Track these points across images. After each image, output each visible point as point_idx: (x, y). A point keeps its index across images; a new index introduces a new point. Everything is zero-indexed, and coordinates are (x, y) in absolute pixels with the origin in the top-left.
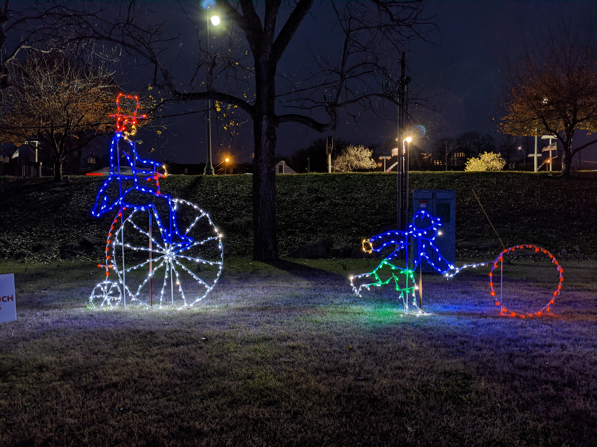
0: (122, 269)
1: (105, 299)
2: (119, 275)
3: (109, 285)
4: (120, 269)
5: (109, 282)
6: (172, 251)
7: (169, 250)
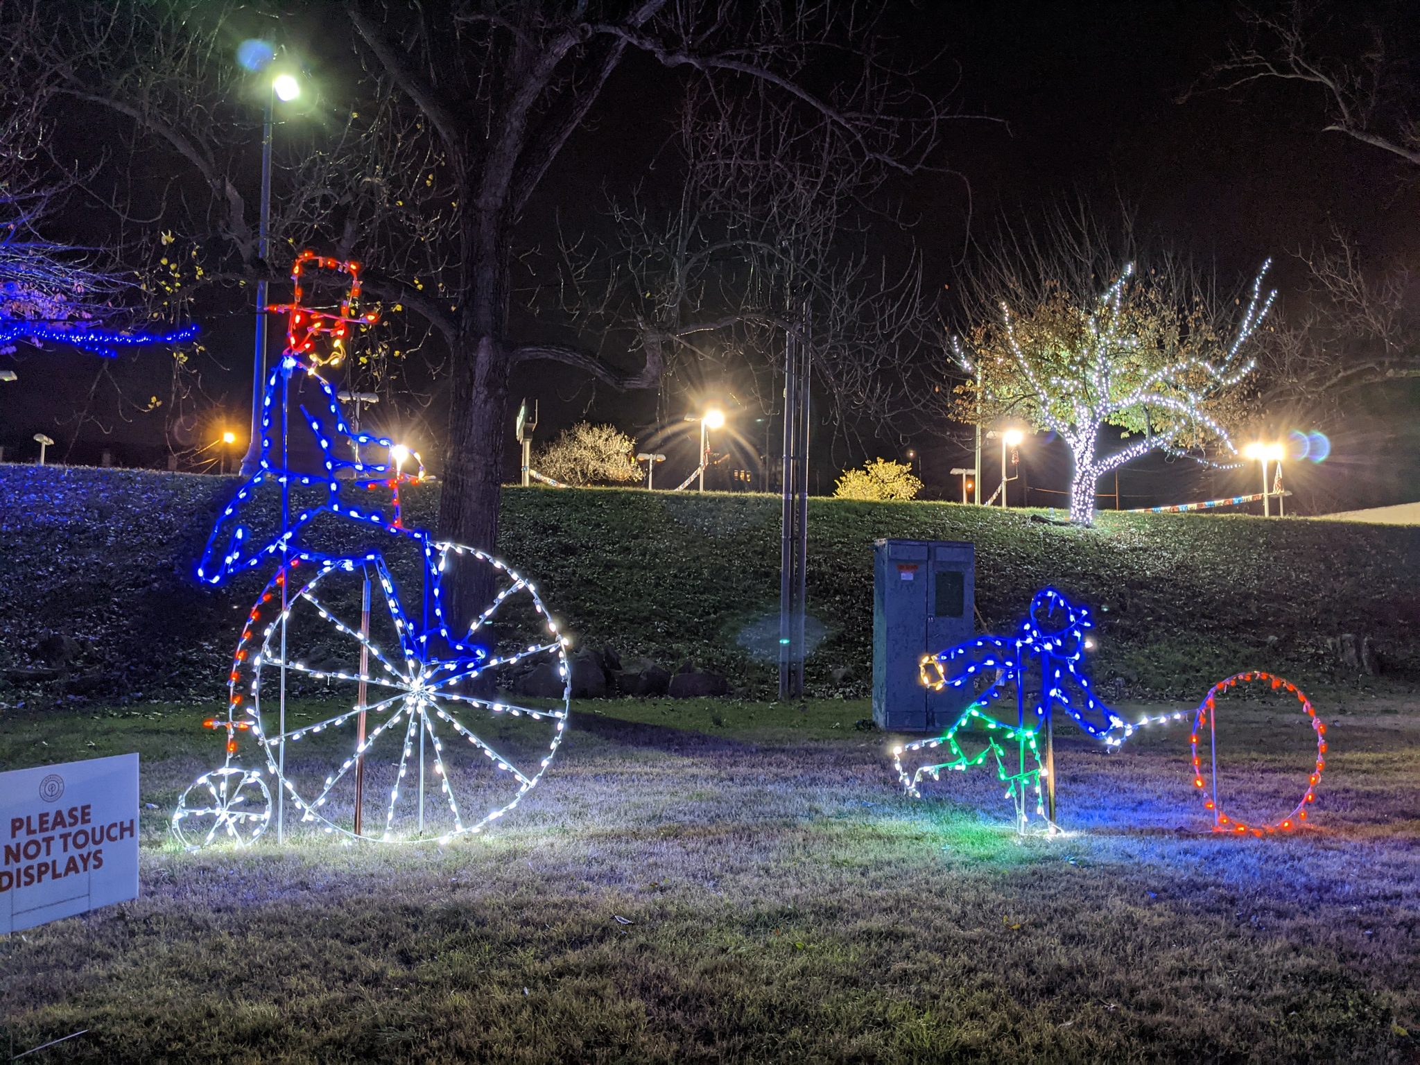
0: (276, 733)
1: (221, 819)
2: (268, 751)
3: (235, 779)
4: (272, 732)
5: (234, 770)
6: (428, 682)
7: (420, 679)
